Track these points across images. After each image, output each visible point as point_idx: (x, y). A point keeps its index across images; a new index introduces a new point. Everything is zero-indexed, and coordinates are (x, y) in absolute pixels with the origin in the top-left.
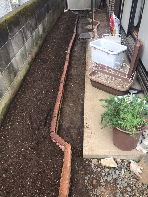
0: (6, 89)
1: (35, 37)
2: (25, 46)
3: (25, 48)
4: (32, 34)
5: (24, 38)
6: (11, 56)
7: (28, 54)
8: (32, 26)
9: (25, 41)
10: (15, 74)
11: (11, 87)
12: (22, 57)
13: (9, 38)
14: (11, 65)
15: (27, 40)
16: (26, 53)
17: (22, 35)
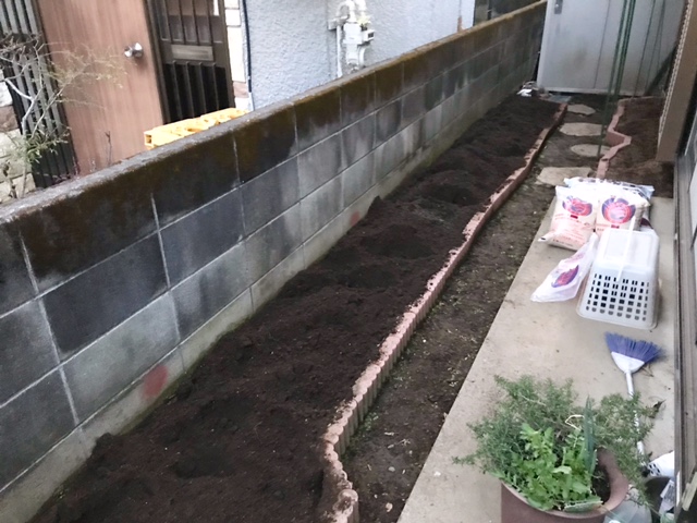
0: (244, 286)
1: (383, 158)
2: (338, 180)
3: (338, 185)
4: (371, 149)
5: (343, 158)
6: (286, 199)
7: (342, 204)
8: (378, 127)
9: (344, 162)
10: (286, 251)
11: (262, 283)
12: (320, 209)
13: (292, 154)
14: (281, 224)
15: (350, 163)
16: (336, 201)
17: (338, 148)
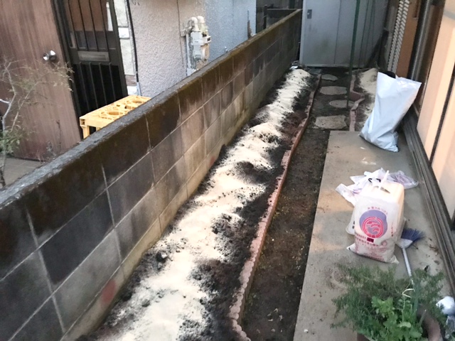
0: (155, 217)
1: (225, 120)
2: (203, 137)
3: (203, 142)
4: (219, 114)
5: (205, 122)
6: (176, 155)
7: (205, 153)
8: (222, 99)
9: (205, 125)
10: (177, 189)
11: (165, 213)
12: (194, 158)
13: (178, 124)
14: (174, 171)
15: (208, 126)
16: (203, 151)
17: (202, 116)
